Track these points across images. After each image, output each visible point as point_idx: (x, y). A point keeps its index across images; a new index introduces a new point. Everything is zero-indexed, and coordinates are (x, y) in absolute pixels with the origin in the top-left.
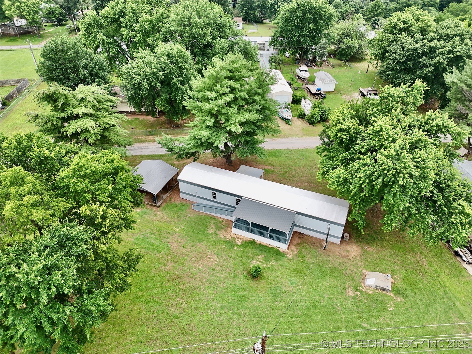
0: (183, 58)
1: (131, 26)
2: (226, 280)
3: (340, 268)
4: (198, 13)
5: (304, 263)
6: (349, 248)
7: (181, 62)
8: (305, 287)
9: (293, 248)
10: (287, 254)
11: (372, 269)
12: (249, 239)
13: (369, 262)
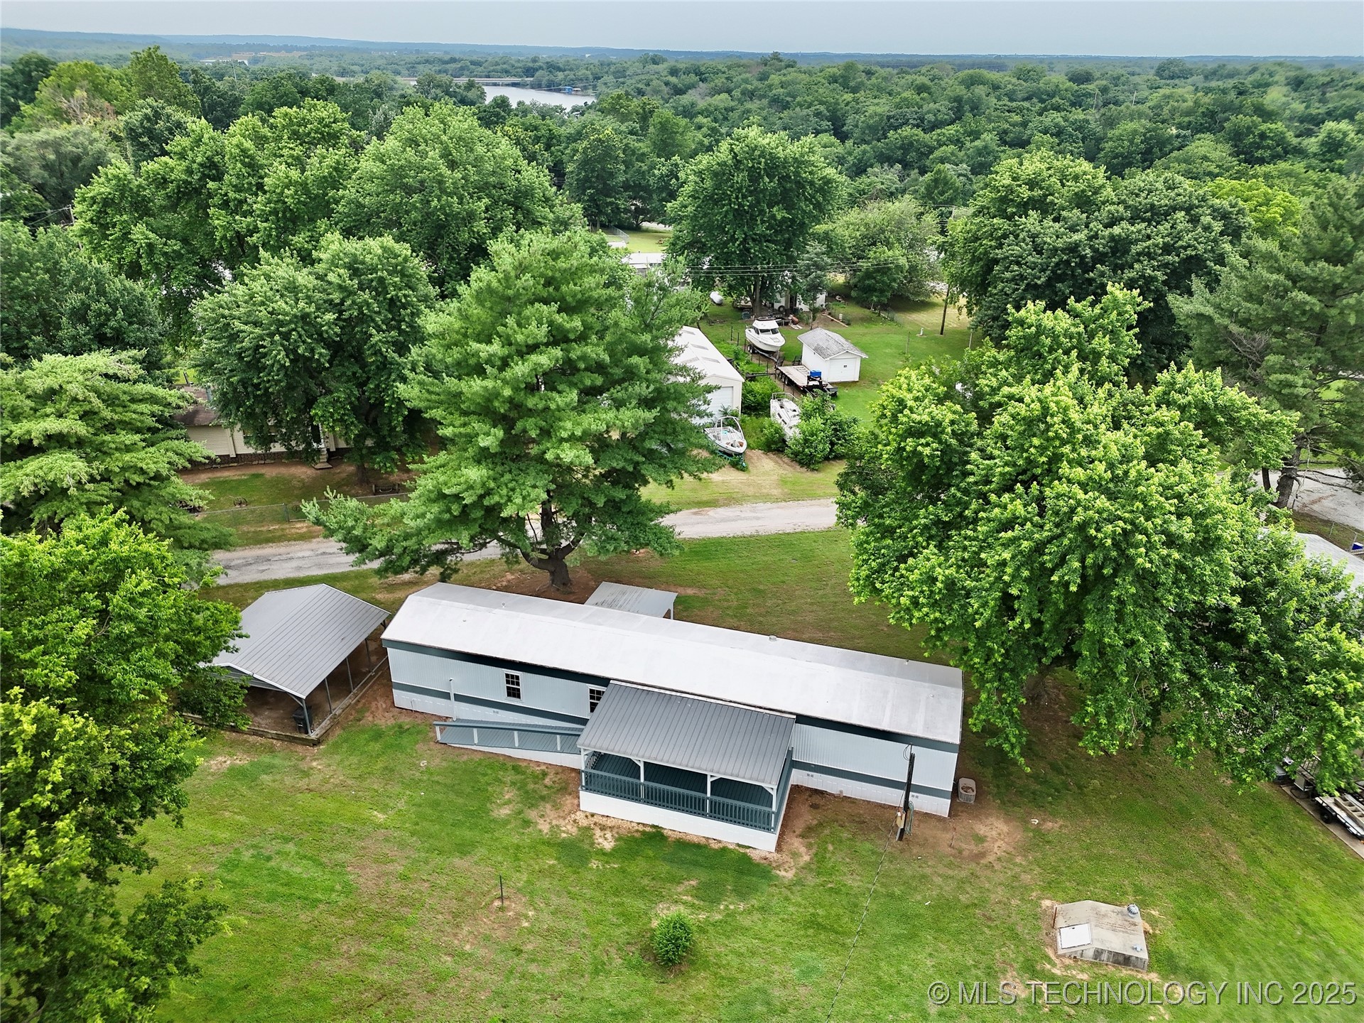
0: (403, 274)
1: (241, 202)
2: (565, 987)
3: (963, 898)
4: (446, 155)
5: (838, 892)
6: (982, 829)
7: (395, 285)
8: (852, 983)
9: (796, 844)
10: (778, 867)
11: (1072, 893)
12: (641, 828)
13: (1055, 870)
